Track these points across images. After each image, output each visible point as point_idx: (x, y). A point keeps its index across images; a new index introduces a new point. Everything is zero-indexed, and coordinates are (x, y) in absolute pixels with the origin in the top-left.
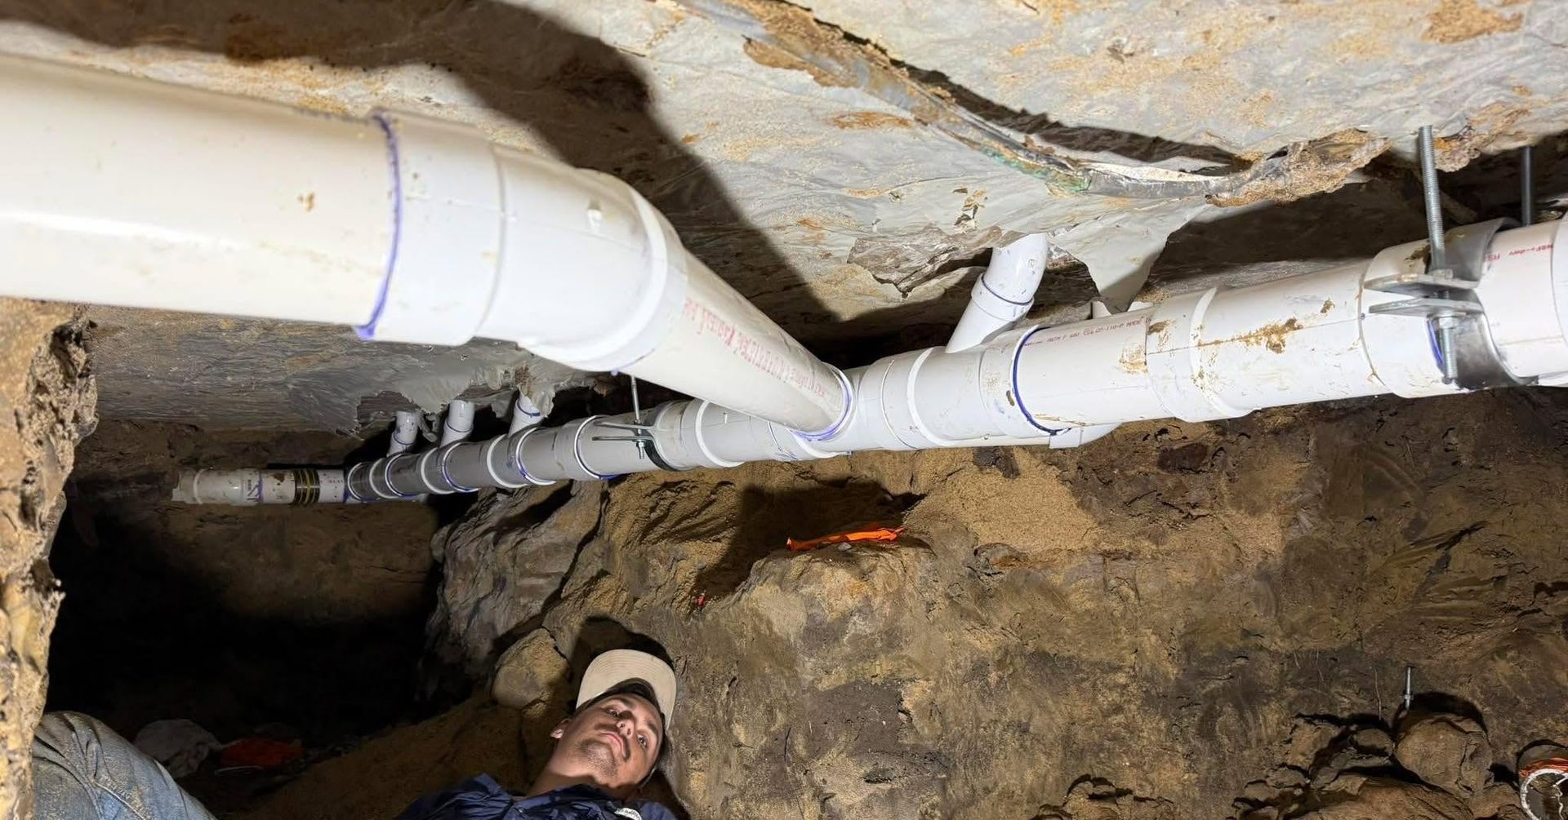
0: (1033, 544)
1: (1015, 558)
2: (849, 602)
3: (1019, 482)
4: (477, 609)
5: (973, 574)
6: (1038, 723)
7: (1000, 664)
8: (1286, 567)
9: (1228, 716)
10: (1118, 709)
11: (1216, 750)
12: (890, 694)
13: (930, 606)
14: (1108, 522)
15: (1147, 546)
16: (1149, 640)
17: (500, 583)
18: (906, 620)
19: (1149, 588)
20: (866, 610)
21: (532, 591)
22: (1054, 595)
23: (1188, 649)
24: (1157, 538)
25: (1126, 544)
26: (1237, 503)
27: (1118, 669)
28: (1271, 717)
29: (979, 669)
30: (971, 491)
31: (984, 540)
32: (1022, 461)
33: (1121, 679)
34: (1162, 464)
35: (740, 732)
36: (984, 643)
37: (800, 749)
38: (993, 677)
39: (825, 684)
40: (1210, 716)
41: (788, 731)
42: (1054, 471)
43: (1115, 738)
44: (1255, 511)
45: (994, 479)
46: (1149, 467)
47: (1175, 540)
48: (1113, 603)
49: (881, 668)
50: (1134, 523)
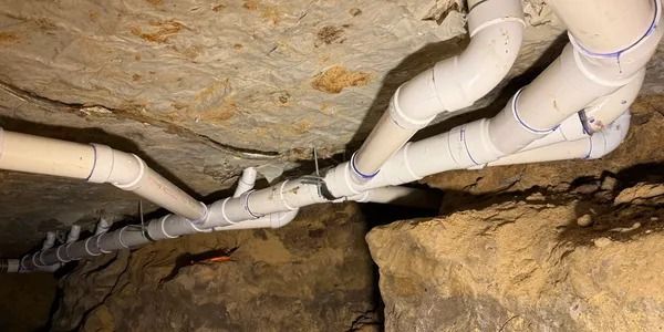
0: (273, 261)
1: (268, 265)
2: (210, 277)
3: (268, 242)
4: (77, 303)
5: (252, 269)
6: (273, 317)
7: (261, 298)
8: (344, 265)
9: (329, 311)
10: (298, 312)
11: (326, 321)
12: (223, 307)
13: (238, 280)
14: (294, 253)
15: (305, 259)
16: (307, 288)
17: (87, 292)
18: (229, 283)
19: (306, 272)
20: (215, 280)
21: (101, 293)
22: (280, 277)
23: (317, 290)
24: (308, 257)
25: (299, 259)
26: (330, 246)
27: (297, 299)
28: (344, 312)
29: (253, 300)
30: (253, 245)
31: (257, 260)
32: (268, 234)
33: (299, 302)
34: (310, 235)
35: (173, 325)
36: (255, 291)
37: (192, 325)
38: (258, 303)
39: (200, 304)
40: (324, 311)
41: (188, 320)
42: (277, 238)
43: (297, 322)
44: (335, 248)
45: (260, 241)
46: (306, 236)
47: (313, 257)
48: (297, 278)
49: (220, 299)
50: (302, 253)
